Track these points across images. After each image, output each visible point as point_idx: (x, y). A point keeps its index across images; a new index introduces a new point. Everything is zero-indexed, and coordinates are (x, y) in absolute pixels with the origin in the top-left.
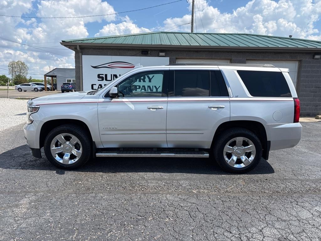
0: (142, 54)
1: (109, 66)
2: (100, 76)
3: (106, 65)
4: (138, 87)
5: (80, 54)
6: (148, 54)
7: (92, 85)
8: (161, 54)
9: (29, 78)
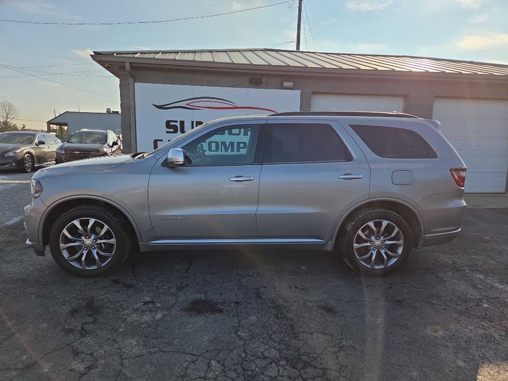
0: (250, 83)
1: (188, 104)
2: (171, 123)
3: (183, 104)
4: (242, 145)
5: (131, 80)
6: (261, 83)
7: (156, 142)
8: (286, 84)
9: (22, 127)
